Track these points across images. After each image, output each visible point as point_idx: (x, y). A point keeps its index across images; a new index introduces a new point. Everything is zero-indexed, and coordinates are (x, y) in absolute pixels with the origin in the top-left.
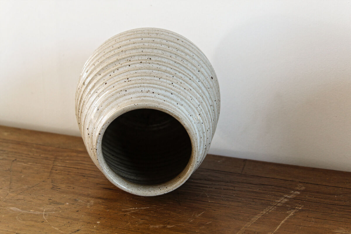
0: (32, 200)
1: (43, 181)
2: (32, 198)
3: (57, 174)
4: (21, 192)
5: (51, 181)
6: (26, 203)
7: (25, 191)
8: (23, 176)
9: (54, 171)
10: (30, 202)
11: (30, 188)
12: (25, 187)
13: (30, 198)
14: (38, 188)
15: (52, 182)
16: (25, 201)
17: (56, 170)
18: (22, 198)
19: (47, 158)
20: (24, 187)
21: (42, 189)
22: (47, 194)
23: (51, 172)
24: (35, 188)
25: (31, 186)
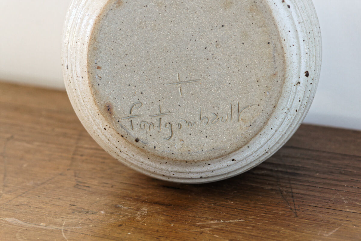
0: (41, 205)
1: (61, 174)
2: (43, 202)
3: (83, 161)
4: (24, 192)
5: (73, 174)
6: (31, 211)
7: (29, 190)
8: (25, 166)
9: (78, 157)
10: (39, 210)
11: (38, 186)
12: (30, 184)
13: (39, 202)
14: (53, 186)
15: (75, 176)
16: (30, 207)
17: (82, 155)
18: (26, 203)
19: (65, 135)
20: (28, 184)
21: (59, 188)
22: (67, 197)
23: (73, 158)
24: (46, 186)
25: (39, 182)
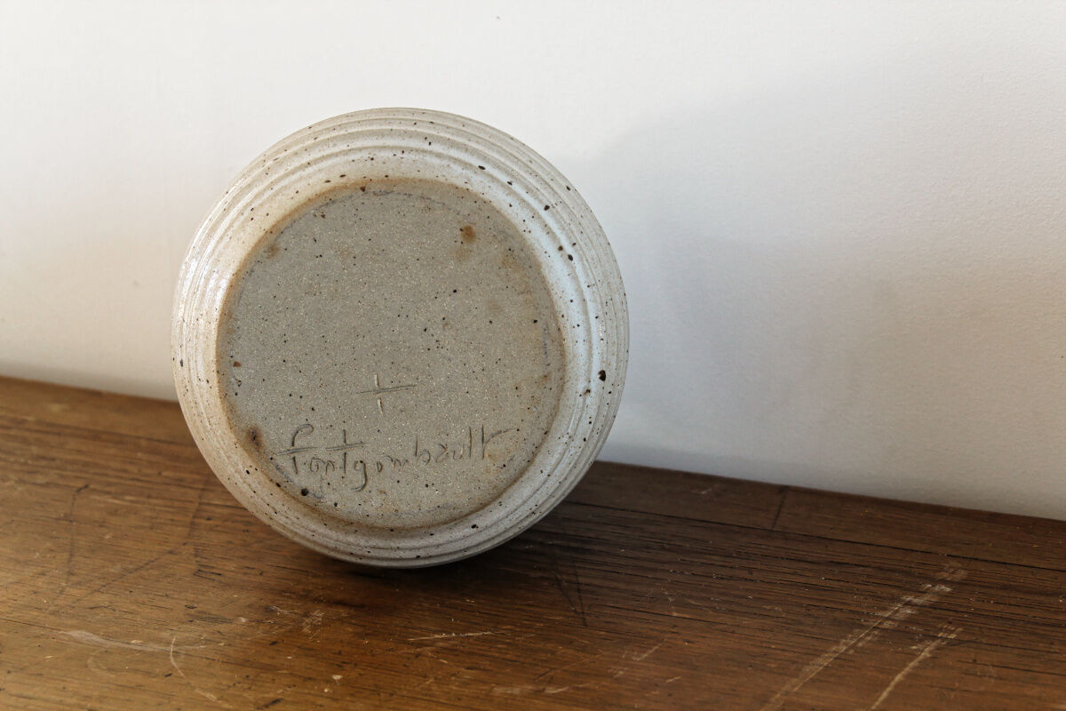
0: (134, 607)
1: (171, 552)
2: (137, 602)
3: (211, 529)
4: (104, 584)
5: (192, 551)
6: (116, 618)
7: (114, 581)
8: (107, 537)
9: (203, 521)
10: (130, 616)
11: (131, 573)
12: (116, 569)
13: (131, 602)
14: (155, 573)
15: (196, 556)
16: (114, 610)
17: (209, 519)
18: (107, 604)
19: (179, 483)
20: (112, 571)
21: (168, 576)
22: (181, 592)
23: (192, 523)
24: (144, 573)
25: (131, 567)
